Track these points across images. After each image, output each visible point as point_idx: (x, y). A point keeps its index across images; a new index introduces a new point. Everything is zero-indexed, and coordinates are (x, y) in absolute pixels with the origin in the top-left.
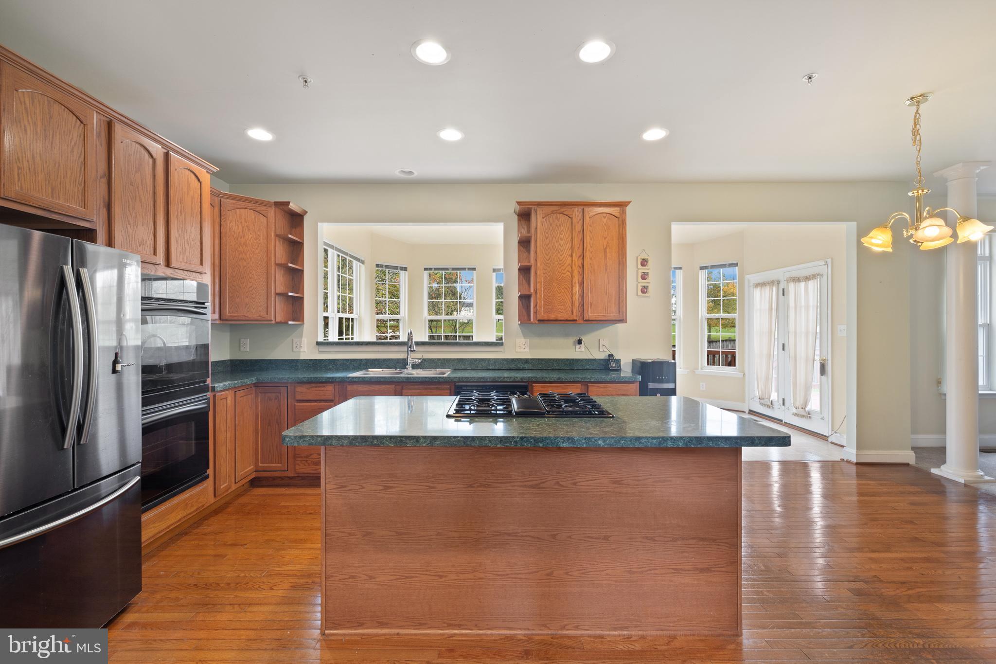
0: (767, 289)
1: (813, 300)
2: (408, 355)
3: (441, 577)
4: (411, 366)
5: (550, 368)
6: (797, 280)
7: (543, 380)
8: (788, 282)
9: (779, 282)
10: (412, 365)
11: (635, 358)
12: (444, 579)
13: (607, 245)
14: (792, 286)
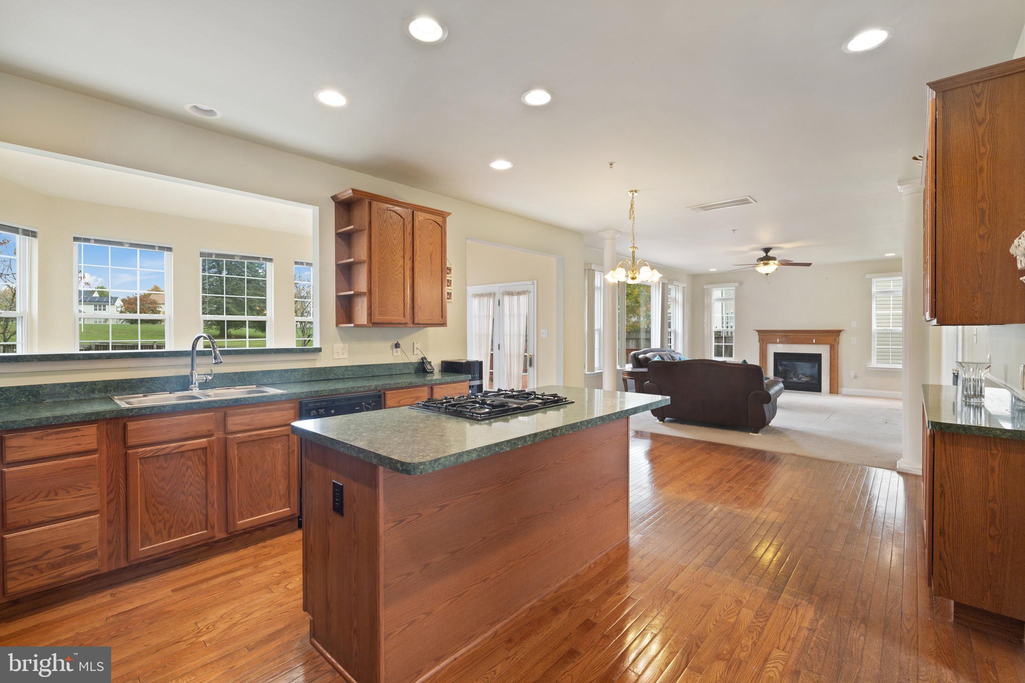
0: (486, 299)
1: (524, 310)
2: (192, 369)
3: (485, 581)
4: (197, 385)
5: (370, 375)
6: (511, 294)
7: (395, 386)
8: (503, 295)
9: (495, 294)
10: (199, 383)
11: (443, 360)
12: (488, 581)
13: (432, 251)
14: (507, 299)
